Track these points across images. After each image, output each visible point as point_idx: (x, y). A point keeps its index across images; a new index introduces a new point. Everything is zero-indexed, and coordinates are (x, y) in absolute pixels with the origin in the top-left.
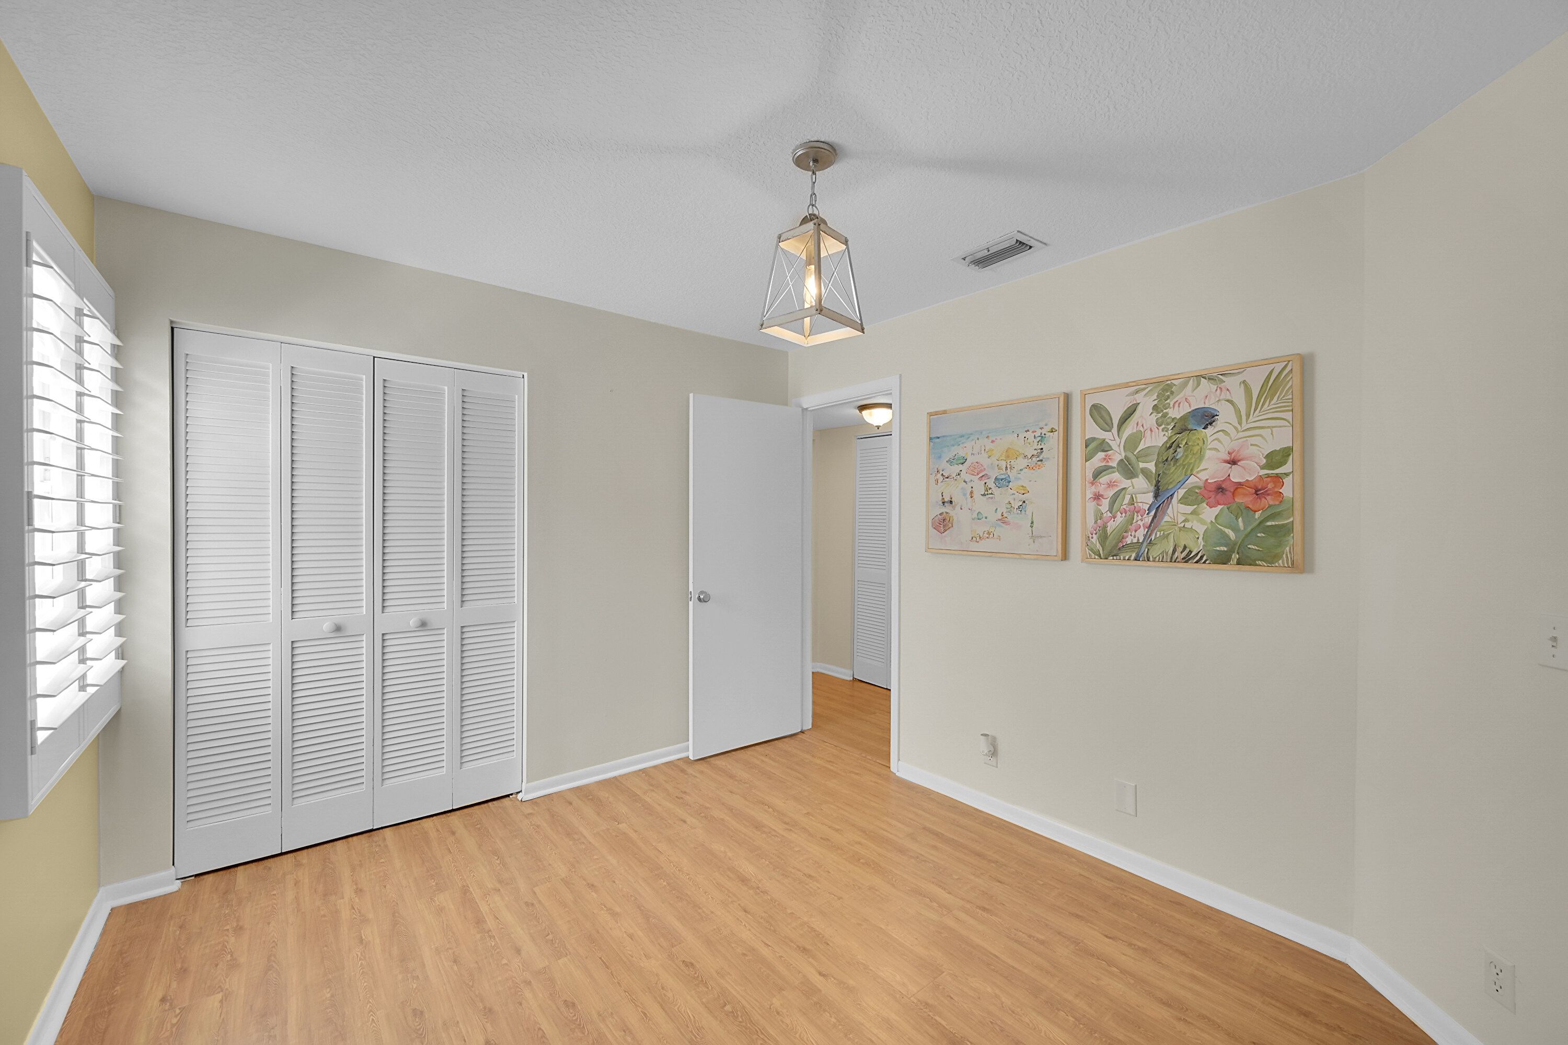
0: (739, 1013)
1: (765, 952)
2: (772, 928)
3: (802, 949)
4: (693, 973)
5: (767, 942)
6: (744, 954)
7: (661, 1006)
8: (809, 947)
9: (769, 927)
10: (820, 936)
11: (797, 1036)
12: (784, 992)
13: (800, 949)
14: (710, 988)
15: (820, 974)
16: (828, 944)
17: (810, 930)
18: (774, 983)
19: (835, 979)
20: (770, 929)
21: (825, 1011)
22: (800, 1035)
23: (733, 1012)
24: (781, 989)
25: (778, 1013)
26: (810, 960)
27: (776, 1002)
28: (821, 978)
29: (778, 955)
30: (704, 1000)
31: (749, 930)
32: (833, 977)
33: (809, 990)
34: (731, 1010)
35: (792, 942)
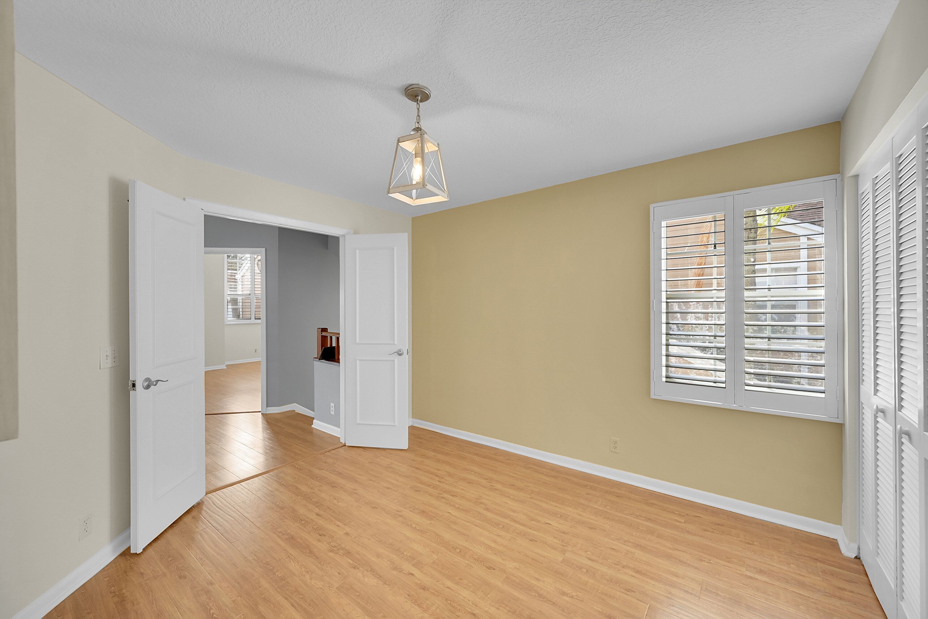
0: (452, 549)
1: (449, 583)
2: (449, 602)
3: (426, 589)
4: (485, 564)
5: (449, 590)
6: (461, 579)
7: (490, 546)
8: (421, 591)
9: (452, 603)
10: (414, 601)
11: (422, 545)
12: (432, 562)
13: (427, 589)
14: (471, 558)
15: (412, 575)
16: (408, 595)
17: (422, 605)
18: (439, 566)
19: (404, 573)
20: (450, 601)
21: (410, 556)
22: (421, 545)
23: (455, 549)
24: (434, 563)
25: (433, 552)
26: (419, 582)
27: (435, 556)
28: (412, 572)
29: (440, 582)
30: (472, 552)
31: (464, 597)
32: (405, 574)
33: (418, 565)
34: (456, 550)
35: (432, 593)
